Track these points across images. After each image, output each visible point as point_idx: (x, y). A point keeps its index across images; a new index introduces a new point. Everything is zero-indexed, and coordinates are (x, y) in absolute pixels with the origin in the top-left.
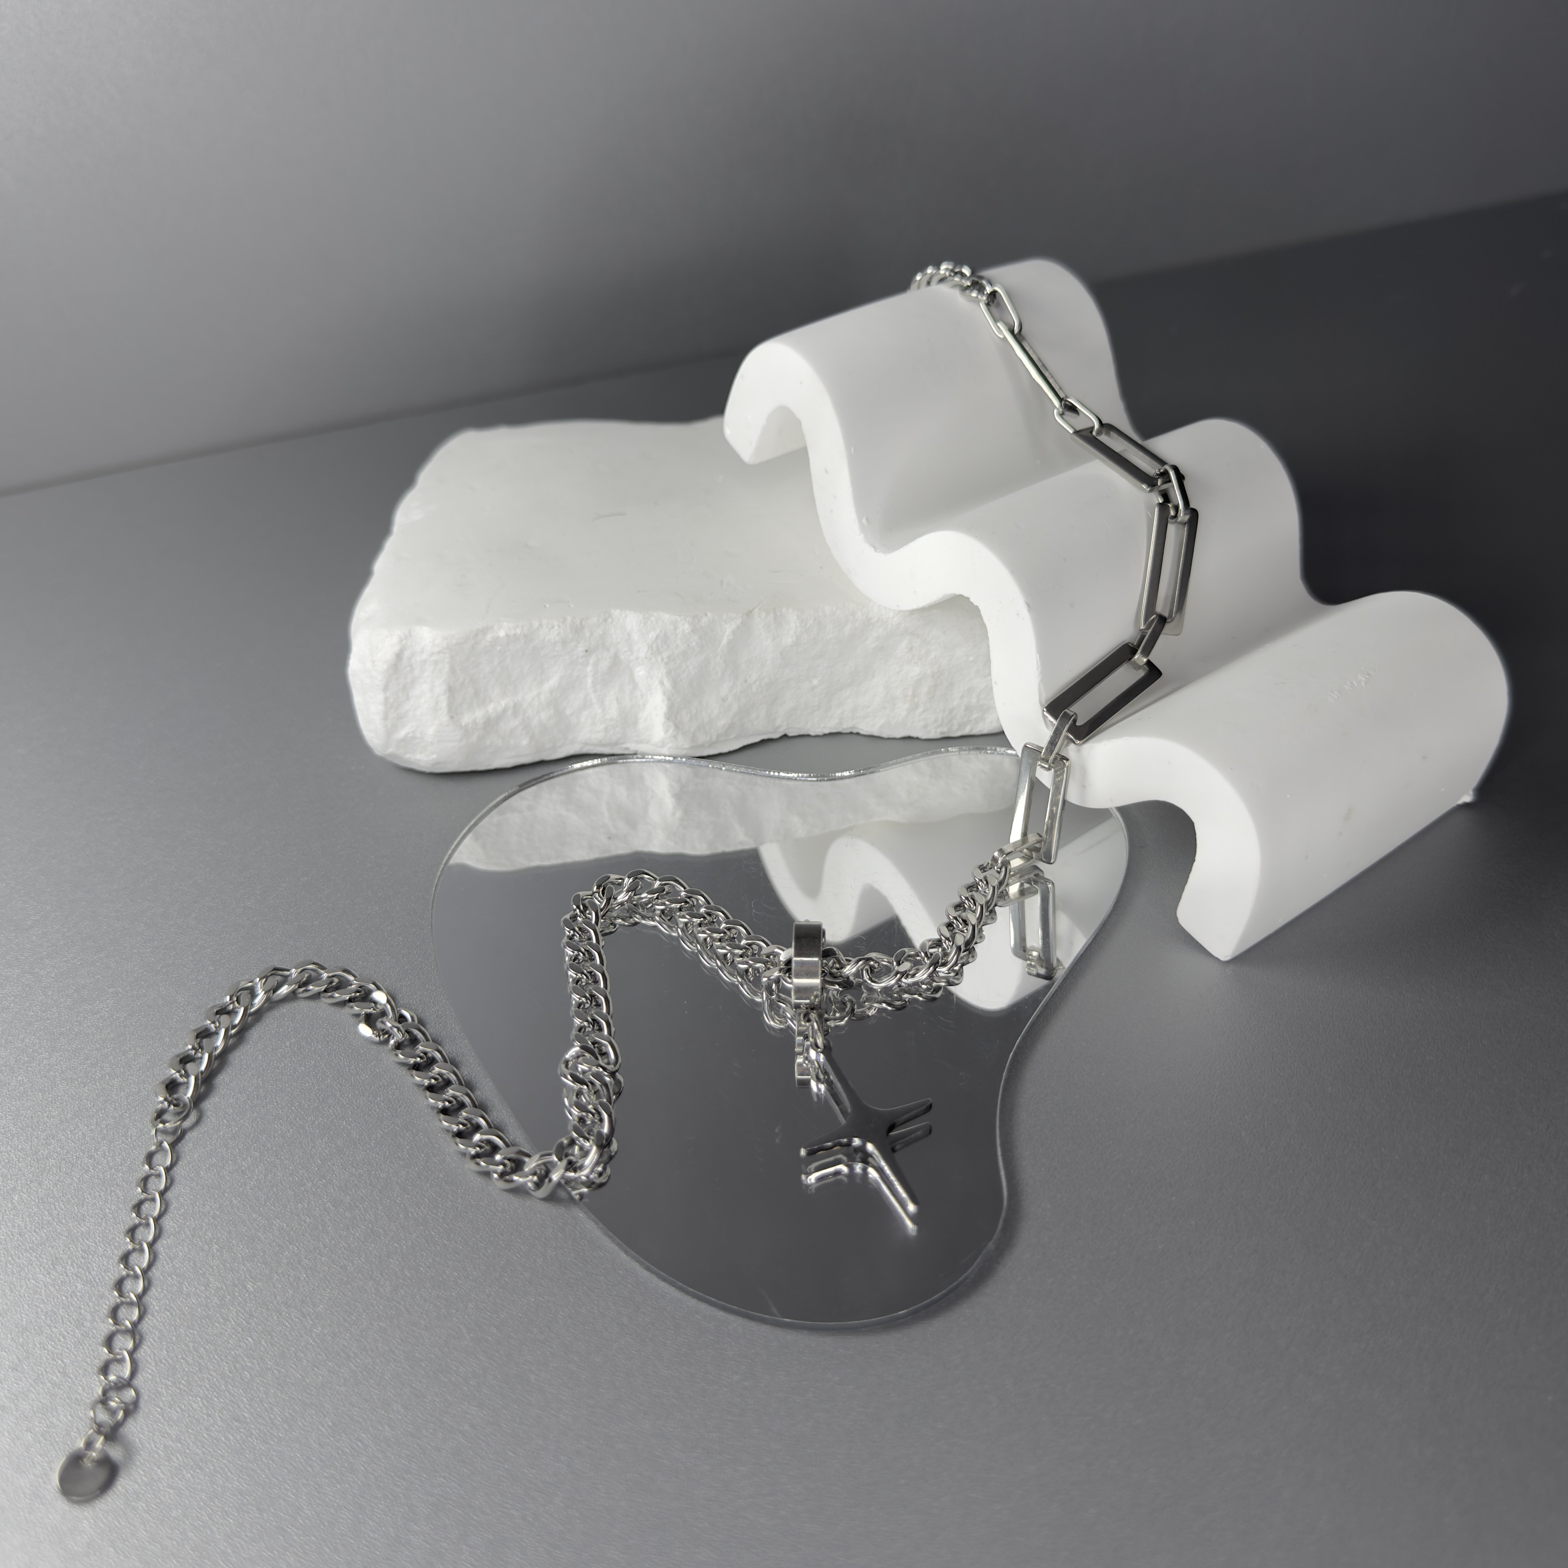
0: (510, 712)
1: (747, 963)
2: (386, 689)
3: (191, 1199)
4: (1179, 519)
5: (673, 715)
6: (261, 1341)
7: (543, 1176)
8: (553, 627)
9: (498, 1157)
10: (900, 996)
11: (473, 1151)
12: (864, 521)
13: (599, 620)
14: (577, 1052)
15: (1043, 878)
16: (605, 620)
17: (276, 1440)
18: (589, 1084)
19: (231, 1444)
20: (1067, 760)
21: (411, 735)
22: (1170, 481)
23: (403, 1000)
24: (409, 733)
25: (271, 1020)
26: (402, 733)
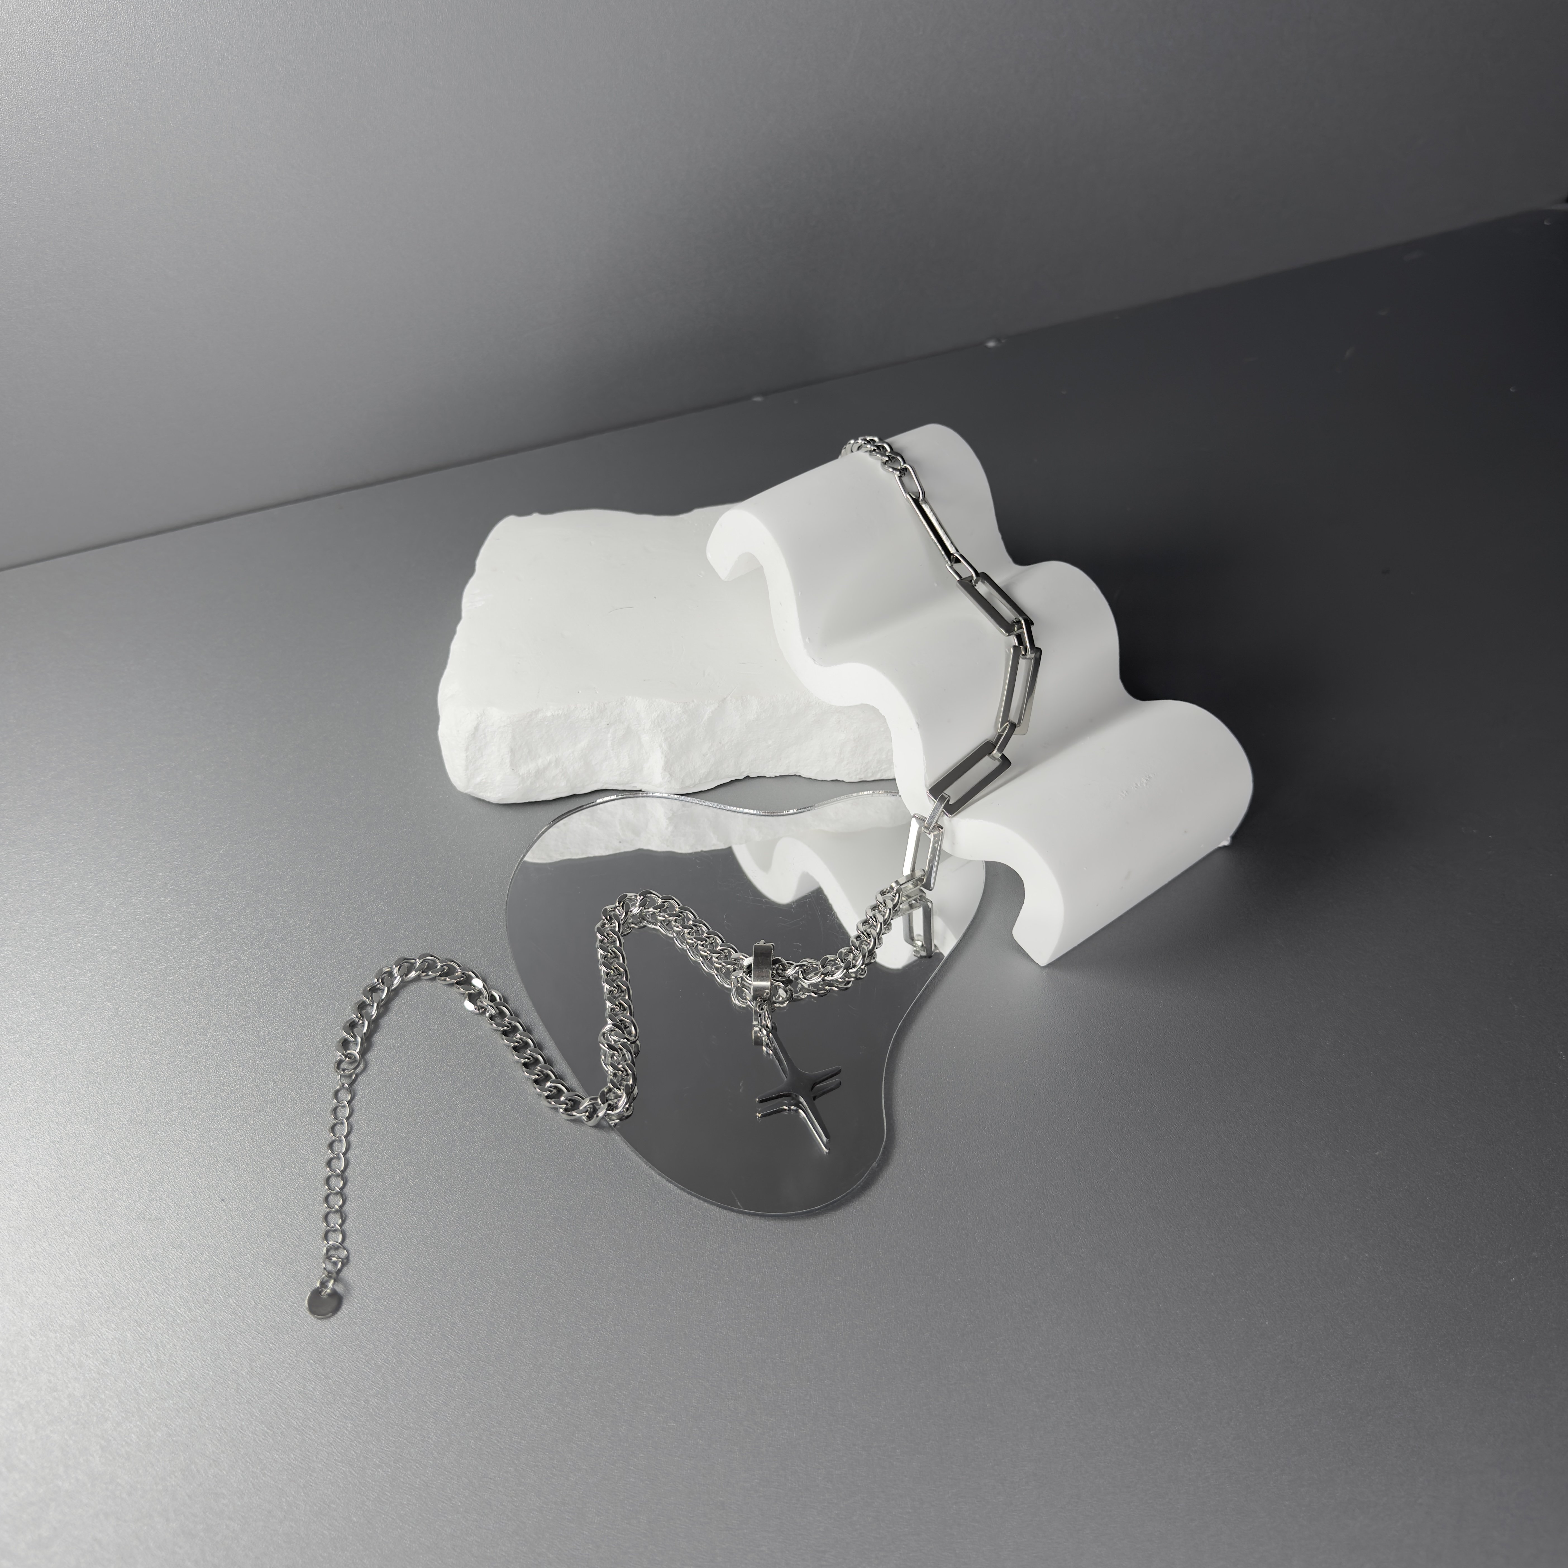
0: (553, 764)
1: (721, 964)
2: (467, 749)
3: (367, 1123)
4: (1028, 657)
5: (668, 767)
6: (421, 1218)
7: (592, 1112)
8: (585, 709)
9: (562, 1099)
10: (823, 987)
11: (546, 1094)
12: (807, 640)
13: (617, 704)
14: (610, 1028)
15: (925, 898)
16: (622, 704)
17: (436, 1282)
18: (619, 1050)
19: (409, 1284)
20: (942, 828)
21: (484, 780)
22: (1022, 628)
23: (492, 983)
24: (483, 780)
25: (405, 994)
26: (478, 779)
